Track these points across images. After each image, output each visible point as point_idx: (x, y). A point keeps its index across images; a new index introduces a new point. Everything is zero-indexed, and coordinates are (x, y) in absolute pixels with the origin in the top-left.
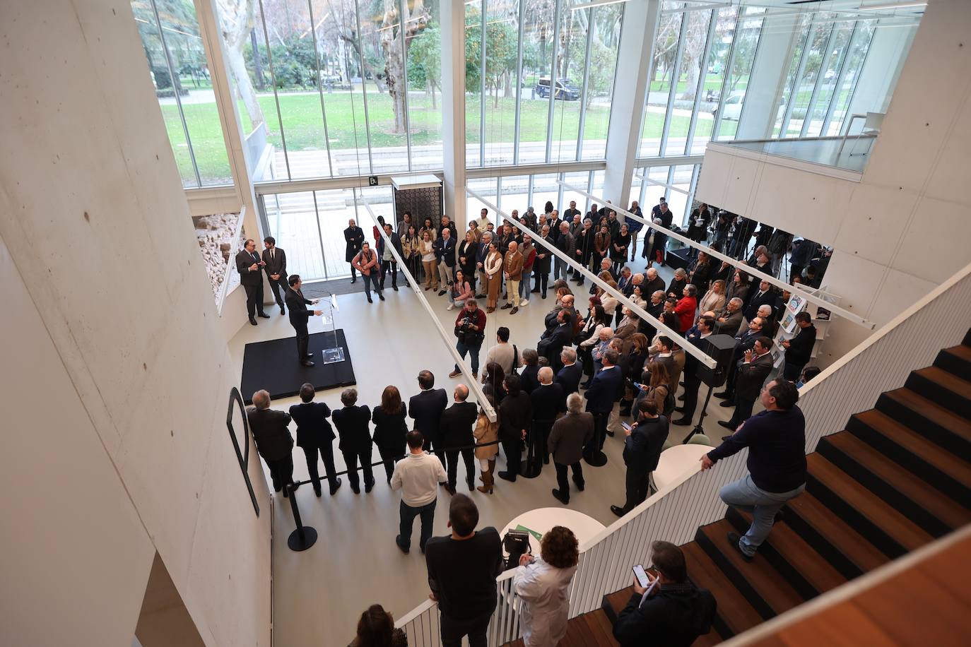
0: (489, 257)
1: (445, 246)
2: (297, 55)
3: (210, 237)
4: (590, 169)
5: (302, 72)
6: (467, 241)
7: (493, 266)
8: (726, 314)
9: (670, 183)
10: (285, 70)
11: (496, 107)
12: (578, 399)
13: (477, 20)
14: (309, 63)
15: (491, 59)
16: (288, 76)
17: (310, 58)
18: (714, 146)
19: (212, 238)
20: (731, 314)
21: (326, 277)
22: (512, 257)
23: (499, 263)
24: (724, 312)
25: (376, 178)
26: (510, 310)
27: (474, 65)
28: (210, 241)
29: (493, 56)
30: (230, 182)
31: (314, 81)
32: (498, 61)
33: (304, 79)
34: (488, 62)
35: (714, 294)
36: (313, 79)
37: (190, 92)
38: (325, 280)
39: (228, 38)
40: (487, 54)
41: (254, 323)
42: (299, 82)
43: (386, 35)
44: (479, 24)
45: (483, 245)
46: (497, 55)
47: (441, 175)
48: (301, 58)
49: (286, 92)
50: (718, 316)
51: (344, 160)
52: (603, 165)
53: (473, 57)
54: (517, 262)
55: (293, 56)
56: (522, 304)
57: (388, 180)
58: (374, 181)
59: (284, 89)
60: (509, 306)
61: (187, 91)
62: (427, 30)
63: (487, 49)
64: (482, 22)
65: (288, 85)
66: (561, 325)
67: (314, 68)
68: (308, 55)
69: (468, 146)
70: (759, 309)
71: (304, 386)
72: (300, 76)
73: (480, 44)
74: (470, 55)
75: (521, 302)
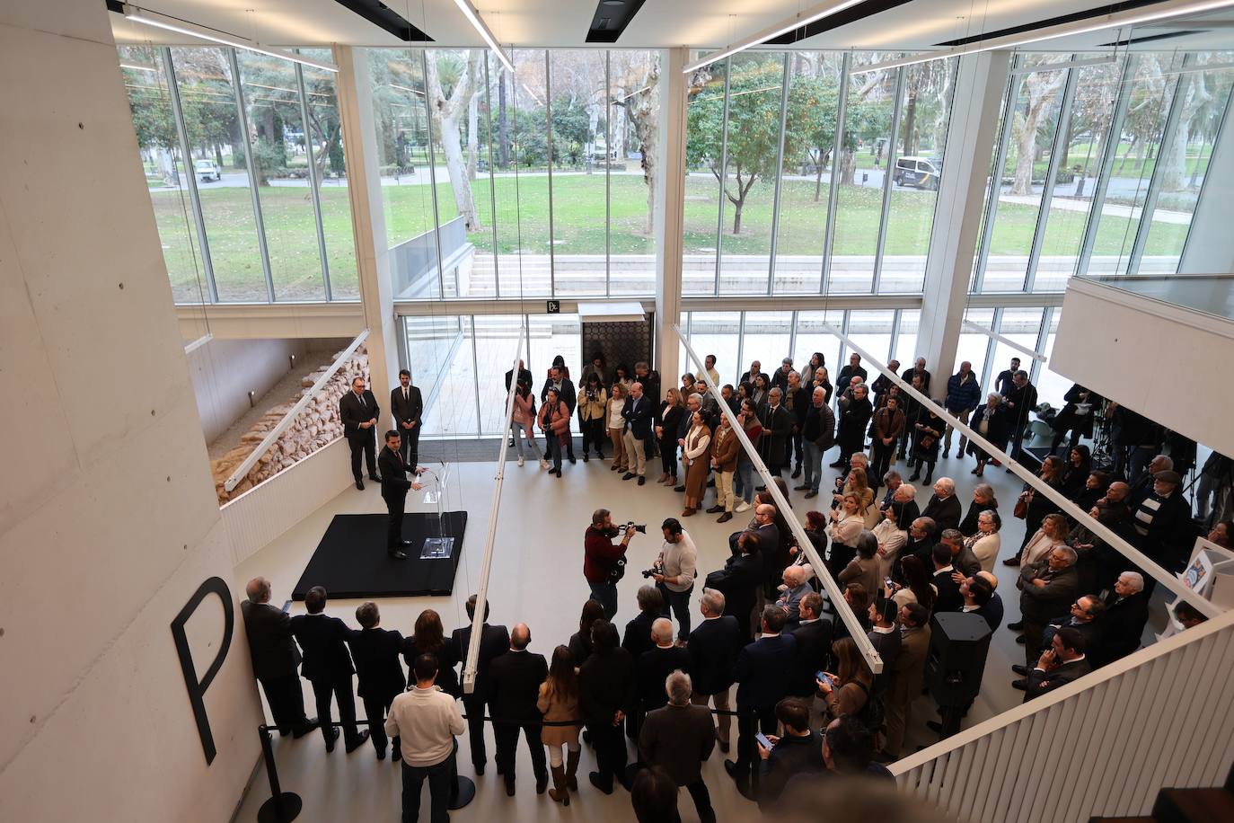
0: (691, 433)
1: (634, 408)
2: (558, 124)
3: (356, 363)
4: (899, 306)
5: (560, 145)
6: (668, 404)
7: (695, 445)
8: (1046, 573)
9: (996, 331)
10: (538, 143)
11: (817, 200)
12: (683, 681)
13: (776, 81)
14: (572, 133)
15: (794, 134)
16: (540, 150)
17: (574, 127)
18: (1079, 285)
19: (358, 365)
20: (1054, 576)
21: (480, 434)
22: (724, 433)
23: (704, 442)
24: (1043, 570)
25: (556, 303)
26: (719, 515)
27: (767, 142)
28: (356, 368)
29: (796, 131)
30: (355, 298)
31: (574, 157)
32: (805, 137)
33: (561, 154)
34: (788, 139)
35: (1045, 538)
36: (574, 155)
37: (416, 170)
38: (476, 437)
39: (444, 108)
40: (788, 127)
41: (360, 487)
42: (555, 158)
43: (645, 104)
44: (779, 86)
45: (689, 412)
46: (804, 129)
47: (649, 303)
48: (563, 129)
49: (533, 171)
50: (1032, 575)
51: (563, 270)
52: (917, 302)
53: (766, 132)
54: (730, 443)
55: (553, 125)
56: (738, 509)
57: (573, 305)
58: (554, 306)
59: (532, 167)
60: (720, 509)
61: (412, 168)
62: (702, 95)
63: (788, 121)
64: (784, 84)
65: (538, 162)
66: (743, 555)
67: (577, 139)
68: (572, 123)
69: (685, 257)
70: (1120, 578)
71: (313, 590)
72: (557, 151)
73: (779, 115)
74: (761, 129)
75: (737, 504)
